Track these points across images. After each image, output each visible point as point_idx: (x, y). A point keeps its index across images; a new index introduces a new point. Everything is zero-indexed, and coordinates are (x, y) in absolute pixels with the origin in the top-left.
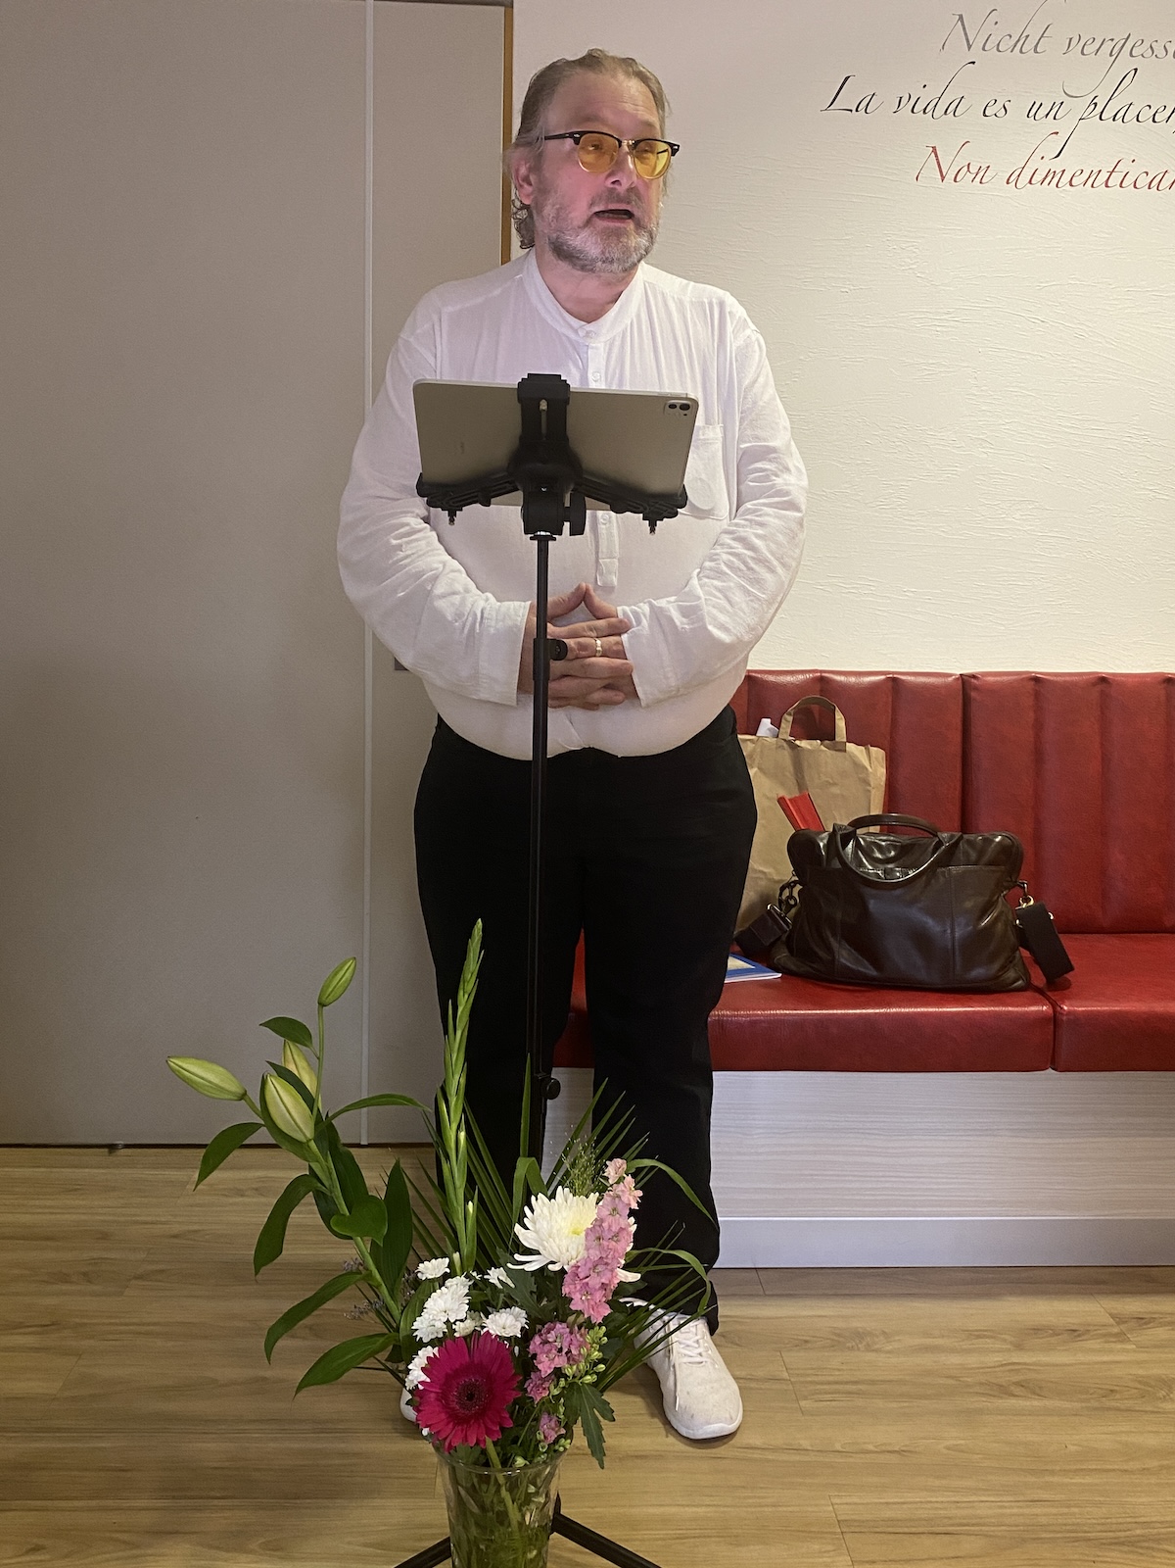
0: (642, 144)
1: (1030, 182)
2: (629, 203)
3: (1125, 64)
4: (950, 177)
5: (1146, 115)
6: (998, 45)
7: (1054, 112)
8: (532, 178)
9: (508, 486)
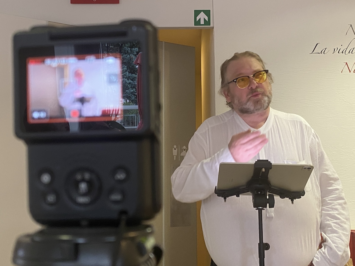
0: (256, 75)
4: (352, 71)
8: (229, 95)
9: (246, 191)
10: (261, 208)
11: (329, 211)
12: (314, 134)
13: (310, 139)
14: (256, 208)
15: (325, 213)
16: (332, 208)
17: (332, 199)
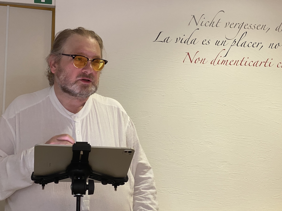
0: (95, 61)
1: (218, 64)
2: (90, 78)
3: (243, 31)
4: (194, 61)
5: (251, 45)
6: (205, 24)
7: (223, 43)
8: (56, 65)
9: (66, 177)
10: (79, 194)
11: (142, 201)
12: (129, 122)
13: (126, 127)
14: (75, 195)
15: (138, 202)
16: (145, 198)
17: (145, 188)
